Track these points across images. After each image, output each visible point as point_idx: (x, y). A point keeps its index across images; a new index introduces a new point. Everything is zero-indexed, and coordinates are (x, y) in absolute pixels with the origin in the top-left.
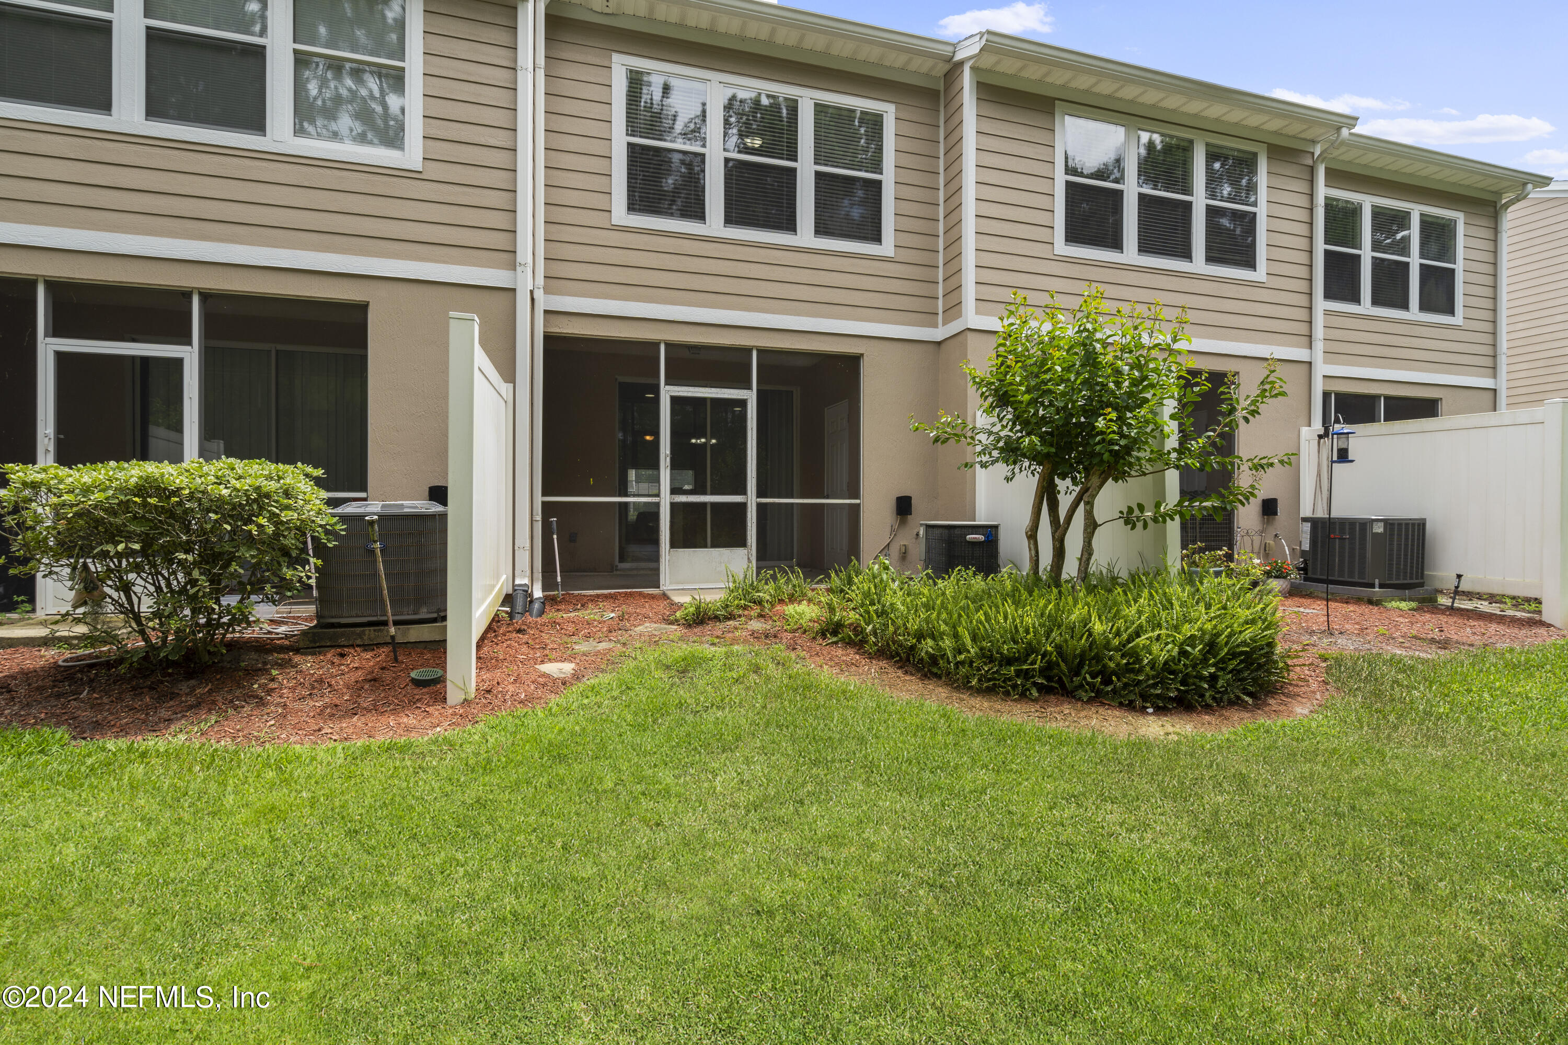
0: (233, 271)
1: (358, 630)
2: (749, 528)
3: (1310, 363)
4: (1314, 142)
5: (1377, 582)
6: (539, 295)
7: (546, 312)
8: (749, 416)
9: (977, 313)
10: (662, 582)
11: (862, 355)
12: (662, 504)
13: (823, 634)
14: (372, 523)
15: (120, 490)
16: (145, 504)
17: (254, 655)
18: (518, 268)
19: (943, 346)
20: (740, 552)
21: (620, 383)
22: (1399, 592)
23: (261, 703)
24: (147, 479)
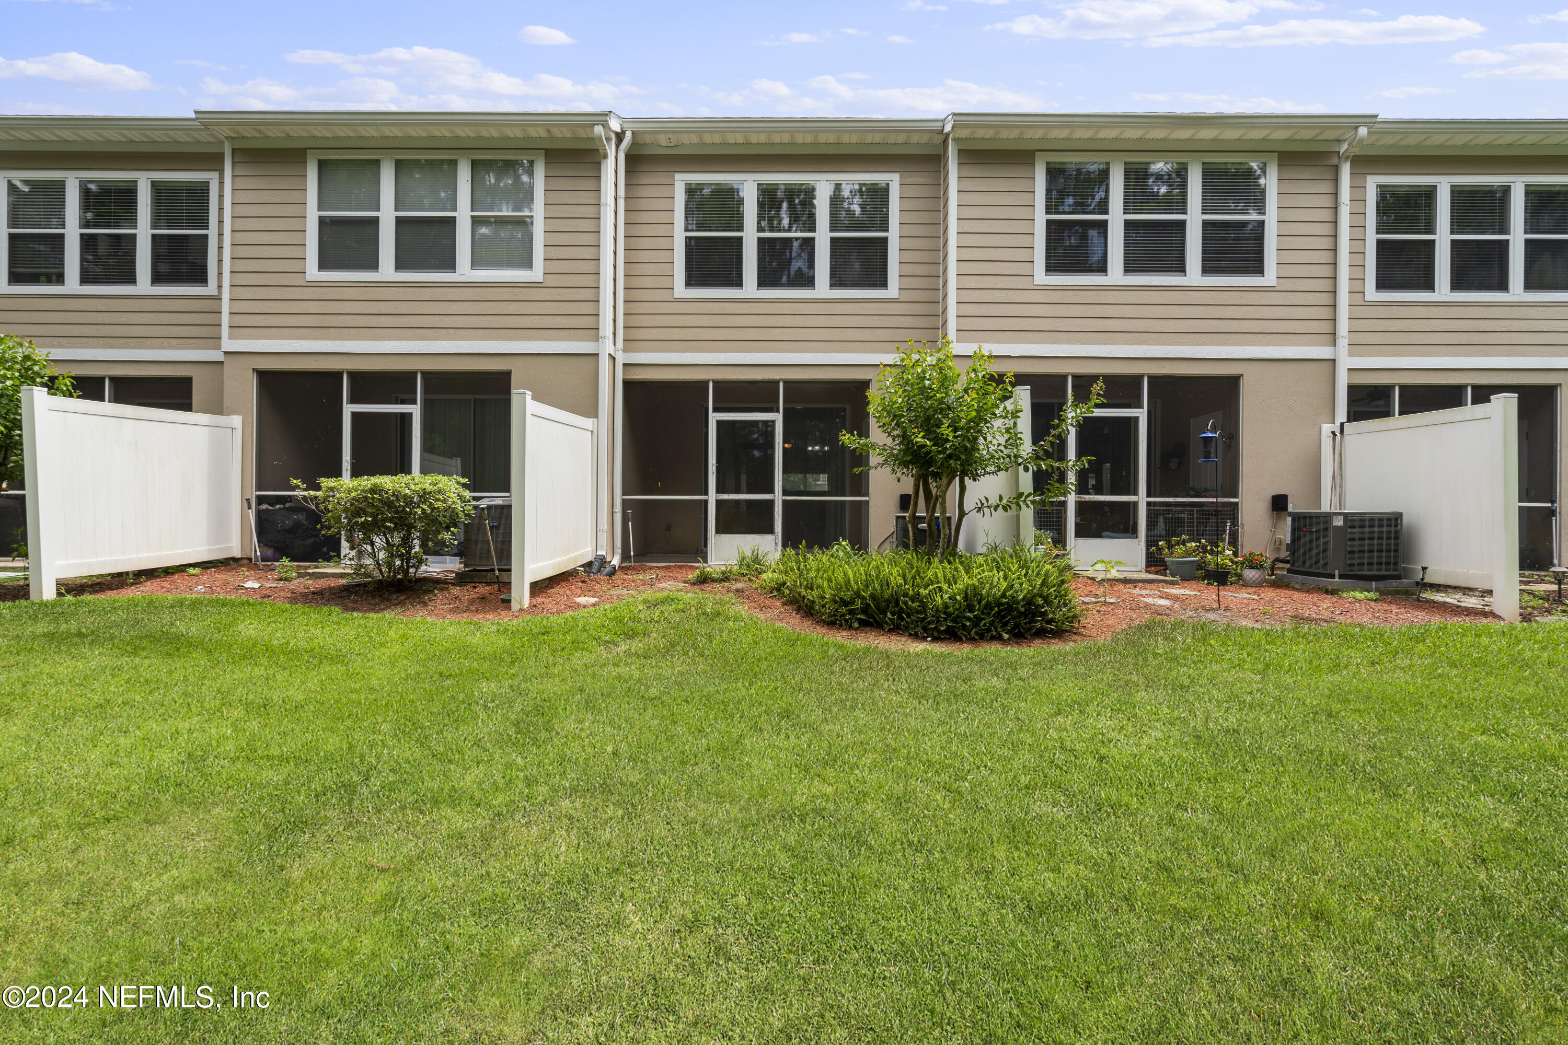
0: (438, 358)
1: (484, 573)
2: (776, 519)
3: (1334, 360)
4: (1339, 141)
5: (1337, 572)
6: (619, 355)
7: (624, 365)
8: (777, 433)
9: (959, 342)
10: (709, 558)
11: (869, 380)
12: (710, 501)
14: (483, 509)
15: (362, 490)
16: (373, 498)
17: (431, 584)
18: (601, 338)
20: (769, 538)
22: (1361, 583)
23: (425, 604)
24: (375, 485)
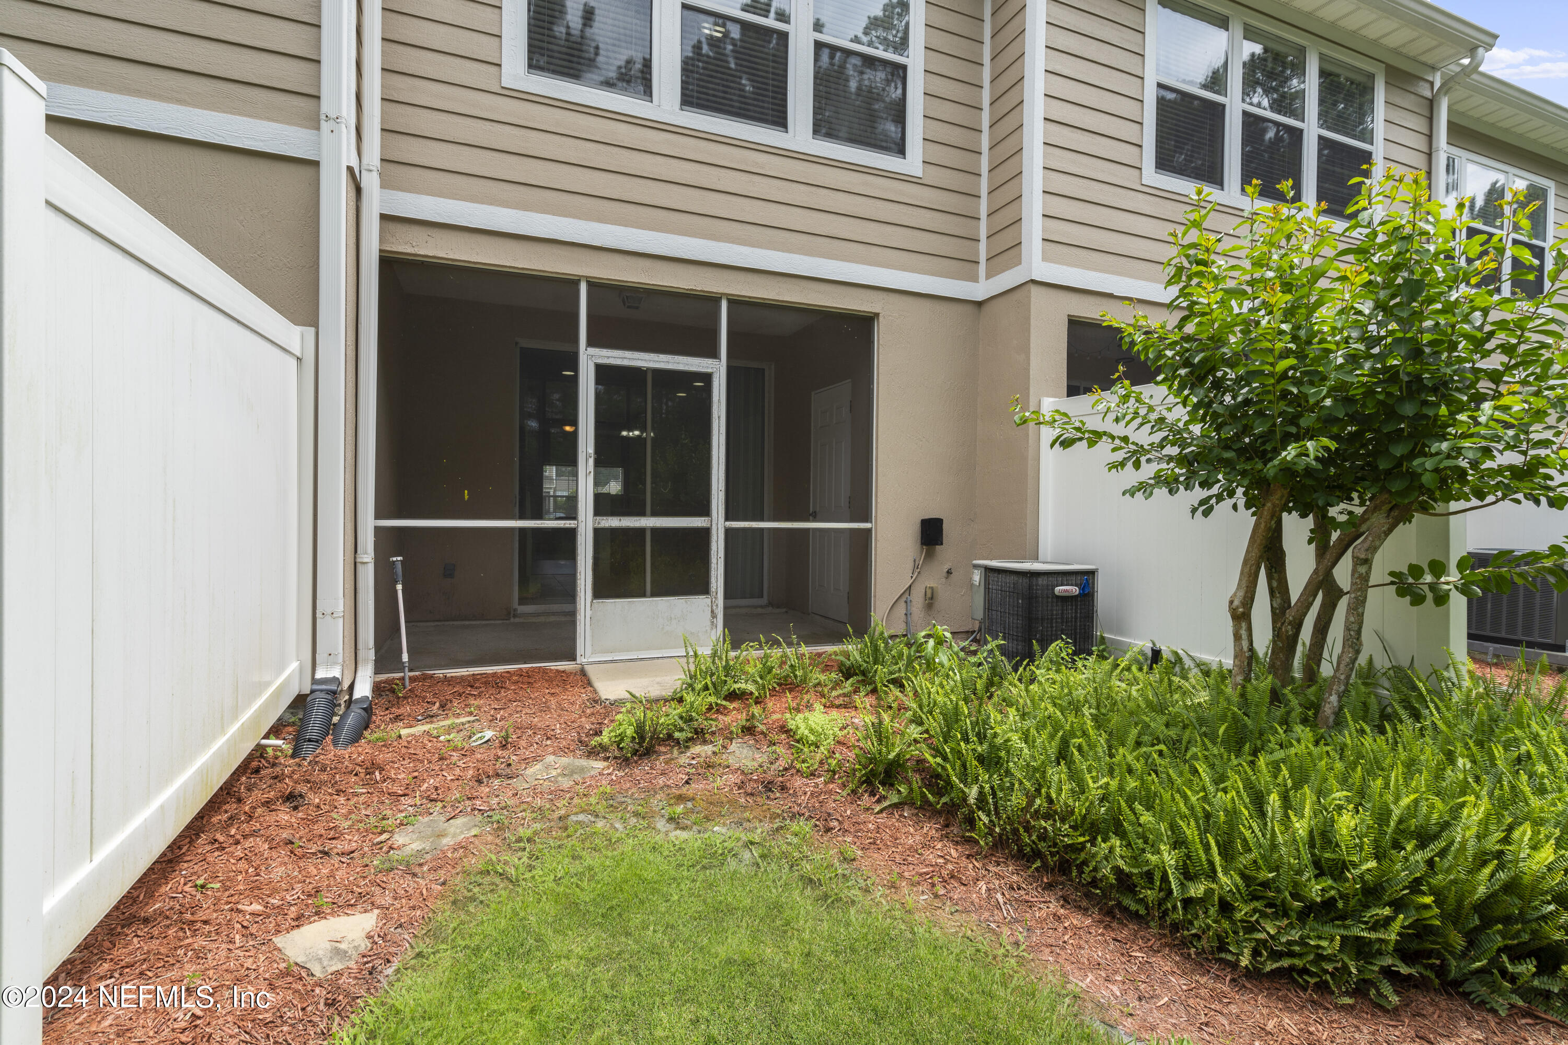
2: (713, 566)
4: (1433, 69)
6: (371, 182)
7: (384, 217)
8: (715, 398)
9: (1044, 259)
10: (580, 650)
11: (877, 315)
12: (582, 530)
13: (868, 781)
18: (323, 124)
19: (986, 308)
20: (700, 603)
21: (521, 348)
